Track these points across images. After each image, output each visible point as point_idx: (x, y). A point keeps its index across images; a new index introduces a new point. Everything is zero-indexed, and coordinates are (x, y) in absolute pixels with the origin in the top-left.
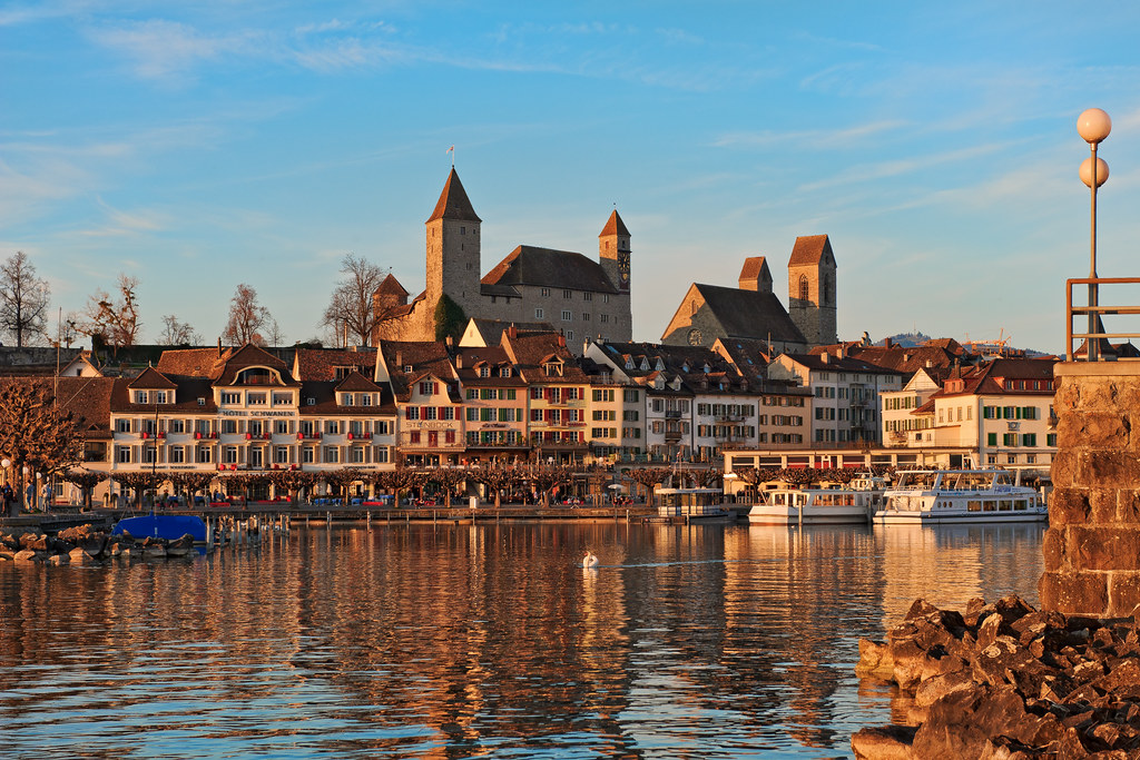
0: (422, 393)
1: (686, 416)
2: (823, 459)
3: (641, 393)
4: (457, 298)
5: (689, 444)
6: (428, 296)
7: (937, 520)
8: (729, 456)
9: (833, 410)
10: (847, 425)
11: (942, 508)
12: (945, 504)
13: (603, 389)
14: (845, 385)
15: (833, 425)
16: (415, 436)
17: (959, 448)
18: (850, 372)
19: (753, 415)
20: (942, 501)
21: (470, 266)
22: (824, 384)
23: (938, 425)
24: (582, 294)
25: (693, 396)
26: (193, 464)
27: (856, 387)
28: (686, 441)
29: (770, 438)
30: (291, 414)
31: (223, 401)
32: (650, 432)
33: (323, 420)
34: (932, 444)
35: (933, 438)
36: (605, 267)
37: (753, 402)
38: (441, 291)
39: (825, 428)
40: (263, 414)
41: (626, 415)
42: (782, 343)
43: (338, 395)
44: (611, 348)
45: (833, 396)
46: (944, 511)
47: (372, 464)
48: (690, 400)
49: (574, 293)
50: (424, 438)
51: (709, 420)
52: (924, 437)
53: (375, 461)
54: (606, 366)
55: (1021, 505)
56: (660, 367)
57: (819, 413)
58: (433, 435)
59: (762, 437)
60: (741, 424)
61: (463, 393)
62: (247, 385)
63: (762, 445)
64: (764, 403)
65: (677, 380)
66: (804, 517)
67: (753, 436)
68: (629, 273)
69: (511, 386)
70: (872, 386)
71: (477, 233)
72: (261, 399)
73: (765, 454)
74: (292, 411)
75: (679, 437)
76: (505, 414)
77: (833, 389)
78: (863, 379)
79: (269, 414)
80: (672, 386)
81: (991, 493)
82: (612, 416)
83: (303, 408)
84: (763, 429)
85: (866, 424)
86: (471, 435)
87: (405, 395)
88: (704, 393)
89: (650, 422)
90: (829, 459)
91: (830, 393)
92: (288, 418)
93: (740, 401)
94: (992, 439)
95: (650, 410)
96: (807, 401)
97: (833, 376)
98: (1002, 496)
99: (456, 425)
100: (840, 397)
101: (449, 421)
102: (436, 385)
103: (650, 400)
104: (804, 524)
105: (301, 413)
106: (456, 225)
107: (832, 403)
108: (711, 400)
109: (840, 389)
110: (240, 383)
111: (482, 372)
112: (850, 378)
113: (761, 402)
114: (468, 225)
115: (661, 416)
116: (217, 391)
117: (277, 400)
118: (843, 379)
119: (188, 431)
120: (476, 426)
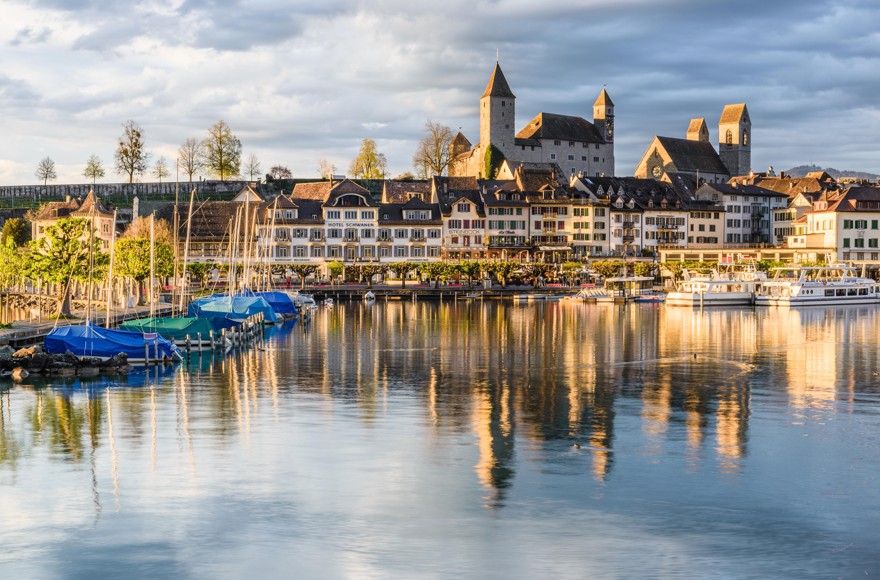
0: (459, 210)
1: (637, 226)
2: (728, 255)
3: (607, 210)
4: (499, 146)
5: (640, 244)
6: (481, 146)
7: (801, 303)
8: (663, 253)
9: (739, 221)
10: (748, 231)
11: (806, 294)
12: (808, 292)
13: (580, 208)
14: (748, 204)
15: (739, 231)
16: (455, 240)
17: (823, 248)
18: (751, 195)
19: (684, 224)
20: (806, 290)
21: (507, 127)
22: (734, 203)
23: (809, 232)
24: (582, 144)
25: (642, 211)
26: (309, 257)
27: (755, 207)
28: (637, 241)
29: (695, 240)
30: (372, 225)
31: (329, 217)
32: (612, 236)
33: (393, 228)
34: (804, 245)
35: (805, 241)
36: (597, 126)
37: (684, 215)
38: (489, 143)
39: (734, 233)
40: (354, 225)
41: (596, 225)
42: (714, 175)
43: (404, 212)
44: (589, 181)
45: (739, 211)
46: (806, 296)
47: (426, 258)
48: (640, 215)
49: (576, 143)
50: (461, 240)
51: (652, 228)
52: (799, 241)
53: (428, 255)
54: (584, 192)
55: (864, 292)
56: (621, 192)
57: (730, 223)
58: (467, 238)
59: (690, 240)
60: (675, 231)
61: (487, 211)
62: (344, 206)
63: (690, 244)
64: (692, 217)
65: (632, 201)
66: (704, 300)
67: (683, 238)
68: (612, 130)
69: (520, 206)
70: (766, 205)
71: (512, 105)
72: (354, 215)
73: (688, 252)
74: (374, 224)
75: (632, 239)
76: (513, 225)
77: (739, 207)
78: (760, 200)
79: (358, 225)
80: (629, 205)
81: (842, 283)
82: (586, 225)
83: (381, 222)
84: (691, 234)
85: (762, 230)
86: (491, 238)
87: (448, 211)
88: (650, 210)
89: (613, 230)
90: (732, 256)
91: (738, 209)
92: (371, 228)
93: (676, 215)
94: (847, 243)
95: (612, 221)
96: (721, 215)
97: (740, 198)
98: (851, 286)
99: (481, 232)
100: (744, 212)
101: (478, 229)
102: (469, 205)
103: (613, 215)
104: (704, 306)
105: (380, 224)
106: (499, 100)
107: (740, 216)
108: (655, 215)
109: (744, 207)
110: (339, 205)
111: (500, 197)
112: (751, 199)
113: (689, 215)
114: (507, 101)
115: (620, 225)
116: (325, 211)
117: (364, 215)
118: (747, 200)
119: (306, 236)
120: (495, 232)
